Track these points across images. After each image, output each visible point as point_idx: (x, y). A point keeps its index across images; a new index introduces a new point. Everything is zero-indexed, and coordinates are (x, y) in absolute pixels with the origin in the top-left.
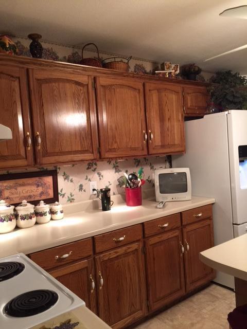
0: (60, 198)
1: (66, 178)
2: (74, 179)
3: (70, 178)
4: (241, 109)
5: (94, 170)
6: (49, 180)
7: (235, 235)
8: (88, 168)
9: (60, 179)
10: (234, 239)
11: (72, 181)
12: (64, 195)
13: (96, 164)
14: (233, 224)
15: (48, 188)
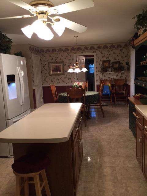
4: (6, 54)
7: (7, 126)
10: (7, 129)
14: (6, 120)
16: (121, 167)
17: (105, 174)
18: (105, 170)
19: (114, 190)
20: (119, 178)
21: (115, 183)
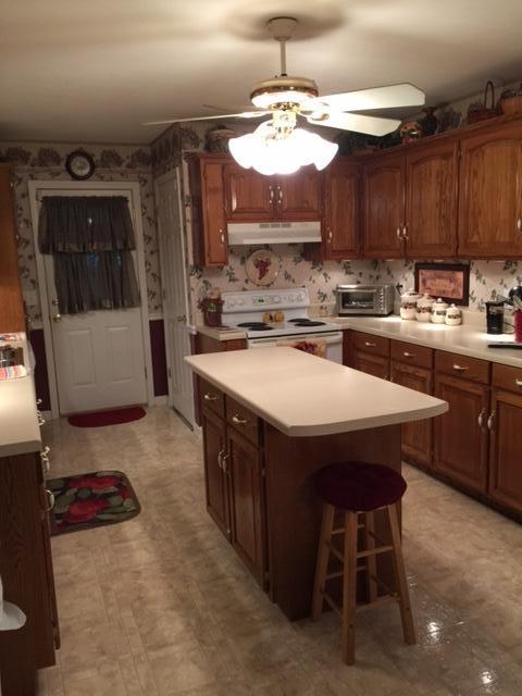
0: (470, 301)
1: (479, 278)
2: (487, 280)
3: (483, 278)
5: (513, 272)
6: (460, 276)
8: (505, 269)
9: (473, 278)
11: (484, 283)
12: (474, 300)
13: (516, 263)
15: (459, 286)
16: (122, 657)
17: (174, 614)
18: (179, 626)
19: (139, 582)
20: (128, 613)
21: (139, 598)
